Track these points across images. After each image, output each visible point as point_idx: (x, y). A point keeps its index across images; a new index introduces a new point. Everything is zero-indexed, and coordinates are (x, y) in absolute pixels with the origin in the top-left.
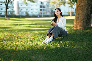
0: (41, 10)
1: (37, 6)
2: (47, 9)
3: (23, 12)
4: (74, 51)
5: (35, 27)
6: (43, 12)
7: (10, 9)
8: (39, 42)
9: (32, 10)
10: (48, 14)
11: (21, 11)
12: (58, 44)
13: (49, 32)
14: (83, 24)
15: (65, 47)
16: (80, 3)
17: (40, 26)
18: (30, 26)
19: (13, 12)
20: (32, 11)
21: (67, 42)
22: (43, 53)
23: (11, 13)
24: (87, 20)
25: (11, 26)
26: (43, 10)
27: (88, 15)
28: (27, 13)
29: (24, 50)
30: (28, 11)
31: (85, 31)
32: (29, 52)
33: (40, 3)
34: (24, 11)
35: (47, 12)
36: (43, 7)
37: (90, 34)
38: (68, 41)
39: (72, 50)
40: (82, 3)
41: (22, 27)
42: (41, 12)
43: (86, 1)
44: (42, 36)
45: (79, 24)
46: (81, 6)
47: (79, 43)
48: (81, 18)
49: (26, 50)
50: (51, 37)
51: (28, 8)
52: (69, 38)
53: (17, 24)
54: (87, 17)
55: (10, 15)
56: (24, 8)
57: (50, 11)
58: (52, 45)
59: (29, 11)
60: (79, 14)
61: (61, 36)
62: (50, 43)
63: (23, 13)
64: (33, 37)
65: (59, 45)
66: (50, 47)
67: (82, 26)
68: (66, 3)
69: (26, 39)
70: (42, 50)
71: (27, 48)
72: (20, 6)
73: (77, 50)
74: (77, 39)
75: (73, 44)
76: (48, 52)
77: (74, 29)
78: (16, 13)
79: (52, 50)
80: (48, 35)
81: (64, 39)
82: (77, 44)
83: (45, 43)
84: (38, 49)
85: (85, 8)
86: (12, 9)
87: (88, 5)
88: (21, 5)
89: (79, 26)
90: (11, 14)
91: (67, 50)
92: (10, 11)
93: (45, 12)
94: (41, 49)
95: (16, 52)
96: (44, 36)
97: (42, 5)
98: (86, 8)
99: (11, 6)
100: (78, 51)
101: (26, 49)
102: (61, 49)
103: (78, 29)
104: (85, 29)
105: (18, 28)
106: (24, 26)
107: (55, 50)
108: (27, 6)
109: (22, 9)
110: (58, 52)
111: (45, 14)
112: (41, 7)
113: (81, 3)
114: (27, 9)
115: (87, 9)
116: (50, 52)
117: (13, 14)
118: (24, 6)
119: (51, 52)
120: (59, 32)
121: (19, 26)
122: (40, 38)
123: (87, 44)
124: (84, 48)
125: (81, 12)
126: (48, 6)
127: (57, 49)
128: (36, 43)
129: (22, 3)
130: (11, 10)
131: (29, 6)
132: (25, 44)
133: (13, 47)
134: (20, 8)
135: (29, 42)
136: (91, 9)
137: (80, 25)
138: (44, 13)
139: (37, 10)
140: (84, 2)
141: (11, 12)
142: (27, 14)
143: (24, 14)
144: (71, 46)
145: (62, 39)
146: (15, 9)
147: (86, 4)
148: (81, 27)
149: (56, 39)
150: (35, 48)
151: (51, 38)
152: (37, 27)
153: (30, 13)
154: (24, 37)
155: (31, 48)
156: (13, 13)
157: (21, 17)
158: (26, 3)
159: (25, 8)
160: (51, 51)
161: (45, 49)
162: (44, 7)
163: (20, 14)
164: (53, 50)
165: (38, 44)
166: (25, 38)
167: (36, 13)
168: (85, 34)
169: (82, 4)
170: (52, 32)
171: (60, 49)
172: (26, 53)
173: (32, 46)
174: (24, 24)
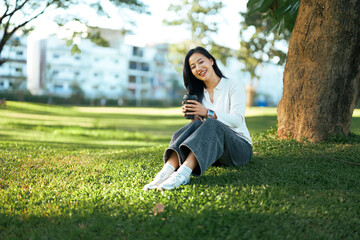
0: (132, 79)
1: (117, 62)
2: (156, 77)
3: (59, 83)
4: (297, 229)
5: (109, 139)
6: (138, 86)
7: (10, 67)
8: (129, 185)
9: (96, 75)
10: (160, 94)
11: (51, 80)
12: (219, 198)
13: (178, 144)
14: (319, 118)
15: (249, 209)
16: (309, 29)
17: (127, 135)
18: (87, 132)
19: (18, 81)
20: (95, 81)
21: (258, 187)
22: (149, 233)
23: (11, 84)
24: (337, 102)
25: (9, 130)
26: (138, 80)
27: (340, 79)
28: (75, 87)
29: (56, 218)
30: (80, 78)
31: (328, 150)
32: (82, 226)
33: (131, 50)
34: (67, 80)
35: (154, 88)
36: (139, 66)
37: (352, 161)
38: (258, 183)
39: (287, 225)
40: (317, 28)
41: (54, 136)
42: (132, 86)
43: (337, 22)
44: (140, 164)
45: (302, 119)
46: (312, 40)
47: (312, 194)
48: (312, 94)
49: (67, 218)
50: (182, 167)
51: (83, 67)
52: (266, 175)
53: (35, 126)
54: (338, 90)
55: (6, 91)
56: (67, 69)
57: (169, 85)
58: (191, 199)
59: (83, 81)
60: (301, 74)
61: (225, 166)
62: (180, 189)
63: (61, 87)
64: (102, 167)
65: (222, 200)
66: (180, 207)
67: (315, 129)
68: (231, 56)
69: (69, 174)
70: (145, 220)
71: (73, 211)
72: (49, 58)
73: (307, 221)
74: (299, 177)
75: (285, 196)
76: (173, 229)
77: (281, 139)
78: (32, 86)
79: (192, 220)
80: (170, 154)
81: (241, 178)
82: (301, 199)
83: (157, 192)
84: (124, 217)
85: (330, 49)
86: (17, 70)
87: (345, 37)
88: (56, 56)
89: (301, 126)
90: (11, 90)
91: (260, 221)
92: (9, 77)
93: (147, 86)
94: (141, 216)
95: (19, 225)
96: (152, 165)
97: (136, 59)
98: (334, 50)
99: (13, 55)
100: (315, 230)
101: (68, 212)
102: (235, 217)
103: (298, 140)
104: (327, 139)
105: (37, 139)
106: (64, 131)
107: (207, 223)
108: (78, 58)
109: (55, 73)
110: (218, 230)
111: (148, 96)
112: (133, 65)
113: (313, 29)
114: (77, 74)
115: (336, 55)
116: (182, 229)
117: (21, 87)
118: (67, 58)
119: (186, 230)
120: (222, 147)
121: (42, 130)
122: (131, 170)
123: (349, 200)
124: (335, 214)
125: (310, 65)
126: (160, 64)
127: (212, 215)
128: (113, 191)
129: (59, 49)
130: (13, 73)
131: (85, 60)
132: (63, 195)
133: (6, 206)
134: (49, 67)
135: (82, 187)
136: (352, 55)
137: (307, 124)
138: (143, 91)
139: (117, 76)
140: (326, 23)
141: (13, 81)
142: (75, 93)
143: (66, 91)
144: (277, 205)
145: (232, 175)
146: (31, 71)
147: (334, 32)
148: (308, 134)
149: (204, 177)
150: (110, 210)
151: (186, 168)
152: (114, 139)
153: (88, 90)
154: (59, 165)
155: (90, 211)
156: (19, 85)
157: (50, 101)
158: (76, 45)
159: (69, 66)
160: (187, 226)
161: (158, 214)
162: (145, 67)
163: (47, 90)
164: (195, 222)
165: (122, 196)
166: (67, 171)
167: (113, 88)
168: (329, 161)
169: (316, 33)
170: (191, 142)
171: (230, 217)
172: (67, 232)
173: (97, 201)
174: (61, 127)
